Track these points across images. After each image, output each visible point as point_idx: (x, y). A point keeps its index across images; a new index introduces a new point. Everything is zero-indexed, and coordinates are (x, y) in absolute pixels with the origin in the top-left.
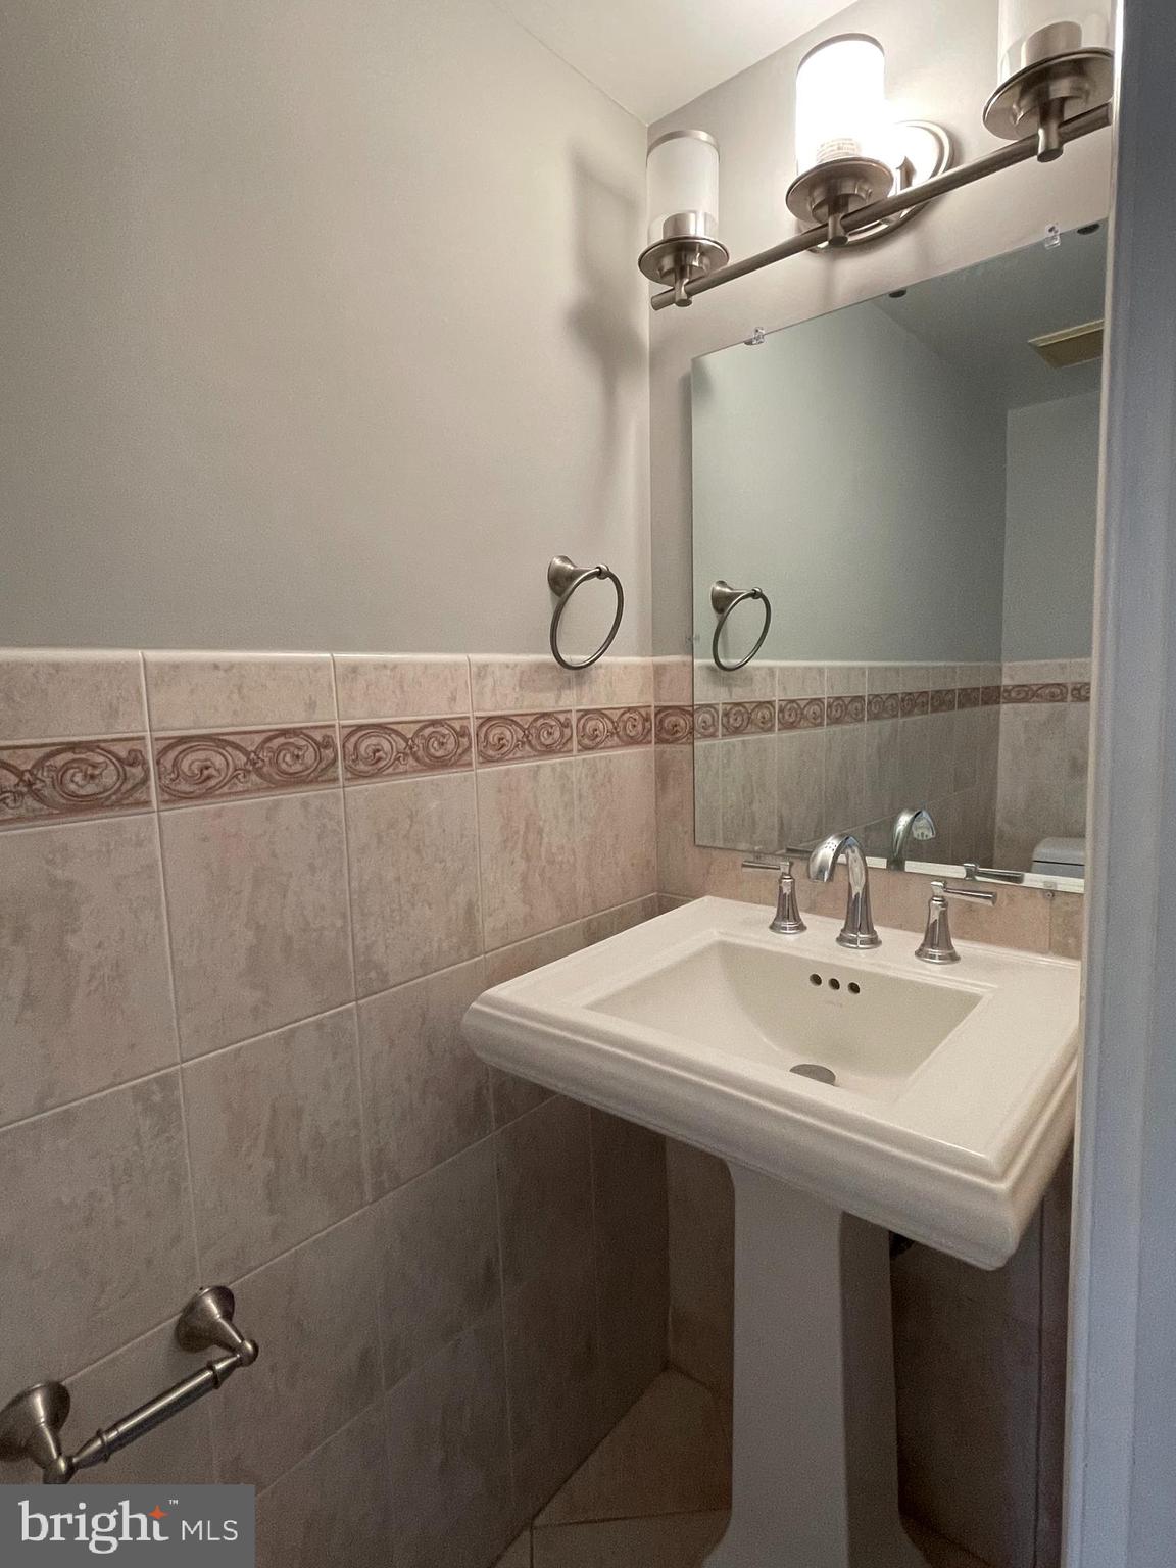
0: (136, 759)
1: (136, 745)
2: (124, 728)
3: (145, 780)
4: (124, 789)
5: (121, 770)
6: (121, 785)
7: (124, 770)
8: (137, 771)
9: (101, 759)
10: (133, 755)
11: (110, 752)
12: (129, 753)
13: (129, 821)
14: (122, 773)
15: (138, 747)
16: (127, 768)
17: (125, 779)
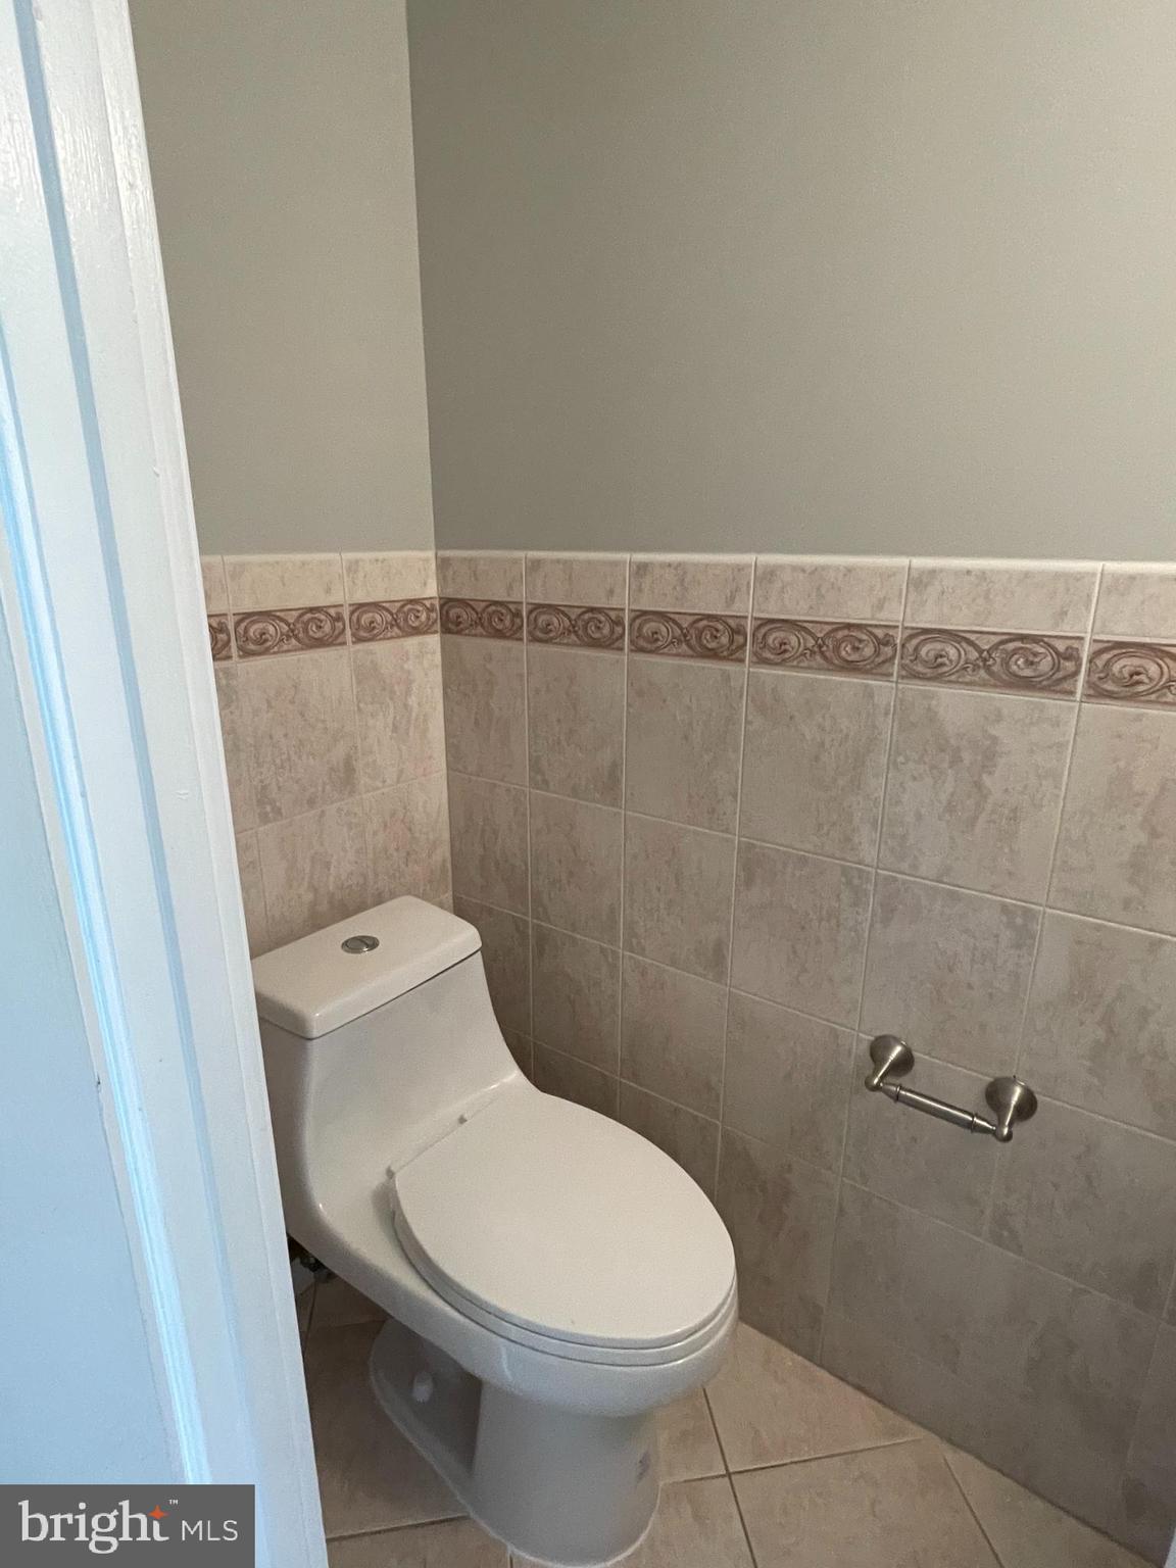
0: (1071, 655)
1: (1076, 644)
2: (1068, 629)
3: (1076, 673)
4: (1054, 677)
5: (1056, 661)
6: (1054, 674)
7: (1059, 662)
8: (1069, 665)
9: (1042, 650)
10: (1070, 651)
11: (1049, 645)
12: (1067, 649)
13: (1051, 704)
14: (1056, 666)
15: (1075, 646)
16: (1062, 661)
17: (1058, 670)
